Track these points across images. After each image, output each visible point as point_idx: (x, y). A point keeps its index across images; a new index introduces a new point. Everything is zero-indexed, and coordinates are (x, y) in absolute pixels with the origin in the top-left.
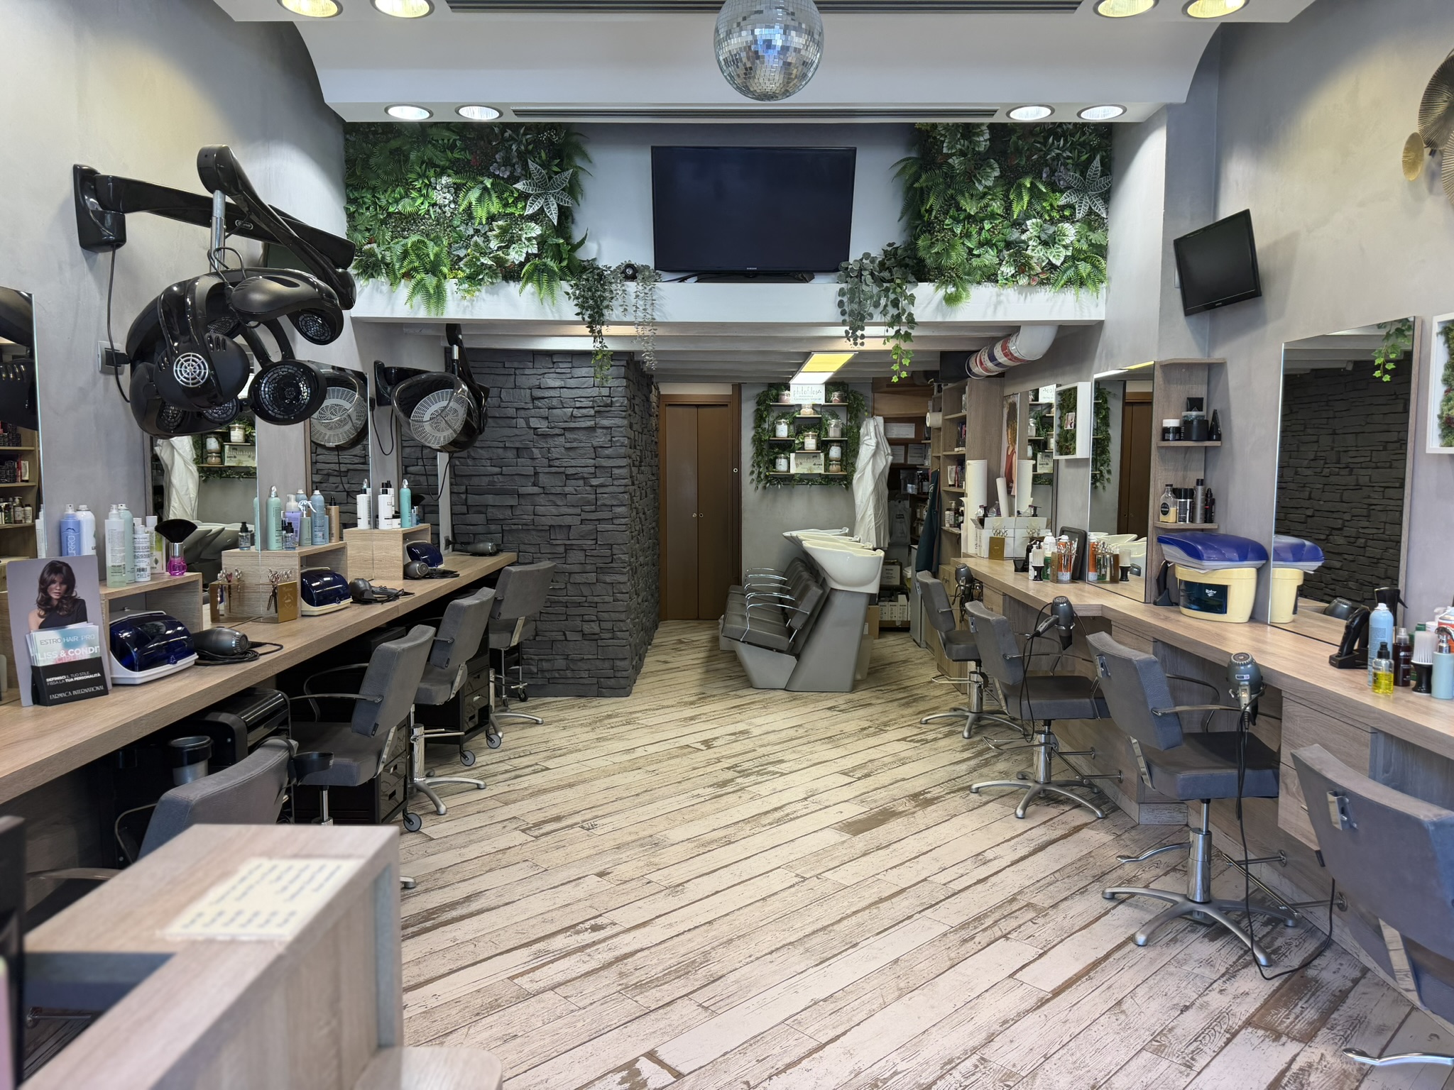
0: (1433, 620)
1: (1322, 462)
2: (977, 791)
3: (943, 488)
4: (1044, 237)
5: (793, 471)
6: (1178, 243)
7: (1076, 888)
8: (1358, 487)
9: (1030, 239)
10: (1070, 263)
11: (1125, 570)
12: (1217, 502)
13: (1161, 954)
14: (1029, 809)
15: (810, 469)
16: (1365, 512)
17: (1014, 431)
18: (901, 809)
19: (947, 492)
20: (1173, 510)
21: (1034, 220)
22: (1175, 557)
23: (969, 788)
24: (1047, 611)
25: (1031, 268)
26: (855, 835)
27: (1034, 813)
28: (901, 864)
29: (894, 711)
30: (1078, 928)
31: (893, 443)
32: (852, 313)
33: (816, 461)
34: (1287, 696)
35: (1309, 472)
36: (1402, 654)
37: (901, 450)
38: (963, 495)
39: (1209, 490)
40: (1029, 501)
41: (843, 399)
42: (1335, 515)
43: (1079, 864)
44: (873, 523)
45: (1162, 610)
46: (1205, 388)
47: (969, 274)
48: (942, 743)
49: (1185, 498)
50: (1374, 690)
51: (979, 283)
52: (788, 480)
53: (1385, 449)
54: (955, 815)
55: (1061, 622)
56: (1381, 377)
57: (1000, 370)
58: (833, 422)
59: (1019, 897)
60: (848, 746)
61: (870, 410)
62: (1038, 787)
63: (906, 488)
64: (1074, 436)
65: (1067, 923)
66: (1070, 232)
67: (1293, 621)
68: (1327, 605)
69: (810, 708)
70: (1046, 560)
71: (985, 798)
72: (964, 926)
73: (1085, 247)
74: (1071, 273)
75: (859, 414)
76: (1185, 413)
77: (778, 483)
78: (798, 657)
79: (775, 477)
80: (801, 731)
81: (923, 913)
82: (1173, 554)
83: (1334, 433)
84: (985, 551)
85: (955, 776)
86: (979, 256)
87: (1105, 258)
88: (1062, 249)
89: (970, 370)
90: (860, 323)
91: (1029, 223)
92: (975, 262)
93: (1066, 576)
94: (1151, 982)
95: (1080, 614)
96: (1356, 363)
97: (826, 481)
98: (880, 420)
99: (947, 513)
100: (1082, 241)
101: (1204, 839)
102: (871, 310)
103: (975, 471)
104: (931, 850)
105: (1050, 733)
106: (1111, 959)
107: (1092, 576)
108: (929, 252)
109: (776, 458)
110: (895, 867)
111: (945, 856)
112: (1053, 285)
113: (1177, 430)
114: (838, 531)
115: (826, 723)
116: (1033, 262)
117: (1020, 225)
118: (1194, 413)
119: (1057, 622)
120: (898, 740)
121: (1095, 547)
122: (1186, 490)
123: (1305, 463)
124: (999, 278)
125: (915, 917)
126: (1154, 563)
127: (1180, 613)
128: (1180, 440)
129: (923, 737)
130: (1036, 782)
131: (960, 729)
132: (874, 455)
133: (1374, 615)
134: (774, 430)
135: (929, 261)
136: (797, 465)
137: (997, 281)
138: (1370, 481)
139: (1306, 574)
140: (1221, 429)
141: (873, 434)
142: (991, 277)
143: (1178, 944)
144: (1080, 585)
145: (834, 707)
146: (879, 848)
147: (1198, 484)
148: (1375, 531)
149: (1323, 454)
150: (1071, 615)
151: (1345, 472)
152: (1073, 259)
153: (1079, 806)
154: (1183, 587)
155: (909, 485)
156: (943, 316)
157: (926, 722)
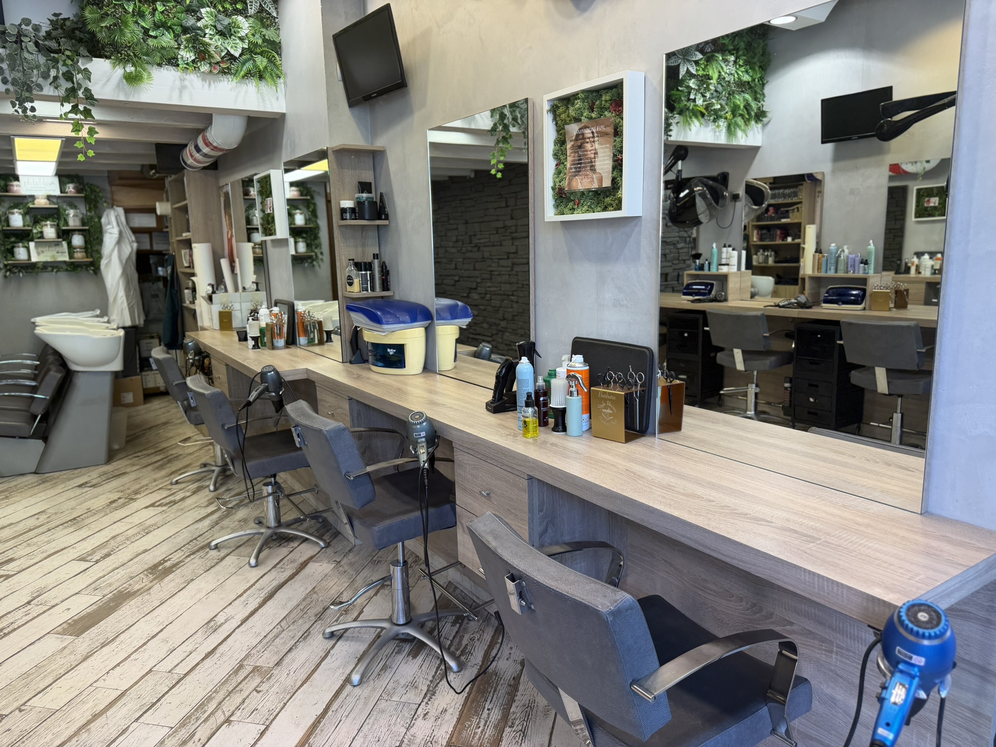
0: (561, 366)
1: (461, 243)
2: (216, 547)
3: (180, 270)
4: (220, 27)
5: (34, 259)
6: (336, 37)
7: (300, 634)
8: (484, 259)
9: (206, 27)
10: (248, 56)
11: (329, 333)
12: (391, 273)
13: (374, 689)
14: (262, 555)
15: (53, 256)
16: (488, 276)
17: (230, 216)
18: (137, 587)
19: (184, 273)
20: (356, 281)
21: (208, 9)
22: (362, 323)
23: (208, 545)
24: (258, 379)
25: (211, 56)
26: (78, 636)
27: (267, 558)
28: (126, 659)
29: (148, 476)
30: (300, 683)
31: (136, 231)
32: (14, 82)
33: (58, 249)
34: (457, 446)
35: (454, 250)
36: (542, 399)
37: (146, 238)
38: (193, 275)
39: (384, 263)
40: (253, 278)
41: (78, 191)
42: (472, 279)
43: (304, 603)
44: (125, 304)
45: (356, 369)
46: (372, 172)
47: (147, 55)
48: (189, 501)
49: (366, 270)
50: (524, 435)
51: (160, 65)
52: (30, 268)
53: (497, 233)
54: (192, 580)
55: (271, 388)
56: (495, 175)
57: (211, 160)
58: (71, 212)
59: (245, 663)
60: (92, 526)
61: (110, 201)
62: (270, 531)
63: (157, 271)
64: (273, 218)
65: (289, 682)
66: (244, 25)
67: (455, 367)
68: (475, 349)
69: (59, 489)
70: (262, 331)
71: (223, 553)
72: (183, 723)
73: (260, 41)
74: (249, 65)
75: (99, 205)
76: (357, 195)
77: (19, 271)
78: (45, 439)
79: (15, 266)
80: (43, 518)
81: (141, 720)
82: (359, 320)
83: (466, 223)
84: (216, 324)
85: (198, 534)
86: (156, 37)
87: (280, 55)
88: (238, 41)
89: (186, 163)
90: (27, 94)
91: (203, 10)
92: (151, 42)
93: (281, 342)
94: (365, 729)
95: (287, 379)
96: (477, 172)
97: (73, 267)
98: (121, 211)
99: (186, 291)
100: (257, 36)
101: (402, 570)
102: (40, 81)
103: (201, 254)
104: (162, 630)
105: (276, 483)
106: (330, 713)
107: (303, 340)
108: (98, 26)
109: (13, 247)
110: (118, 665)
111: (175, 633)
112: (235, 75)
113: (353, 210)
114: (90, 313)
115: (73, 503)
116: (212, 49)
117: (195, 12)
118: (365, 195)
119: (266, 389)
120: (146, 507)
121: (302, 316)
122: (365, 263)
123: (451, 244)
124: (180, 62)
125: (131, 729)
126: (347, 328)
127: (370, 369)
128: (356, 219)
129: (172, 498)
130: (268, 528)
131: (207, 484)
132: (119, 242)
133: (519, 367)
134: (7, 221)
135: (102, 36)
136: (38, 254)
137: (178, 65)
138: (491, 255)
139: (461, 329)
140: (388, 209)
141: (115, 223)
142: (173, 61)
143: (389, 670)
144: (293, 350)
145: (86, 483)
146: (103, 645)
147: (374, 258)
148: (495, 289)
149: (461, 238)
150: (279, 381)
151: (475, 249)
152: (251, 51)
153: (306, 540)
154: (370, 348)
155: (160, 269)
156: (126, 95)
157: (177, 483)
